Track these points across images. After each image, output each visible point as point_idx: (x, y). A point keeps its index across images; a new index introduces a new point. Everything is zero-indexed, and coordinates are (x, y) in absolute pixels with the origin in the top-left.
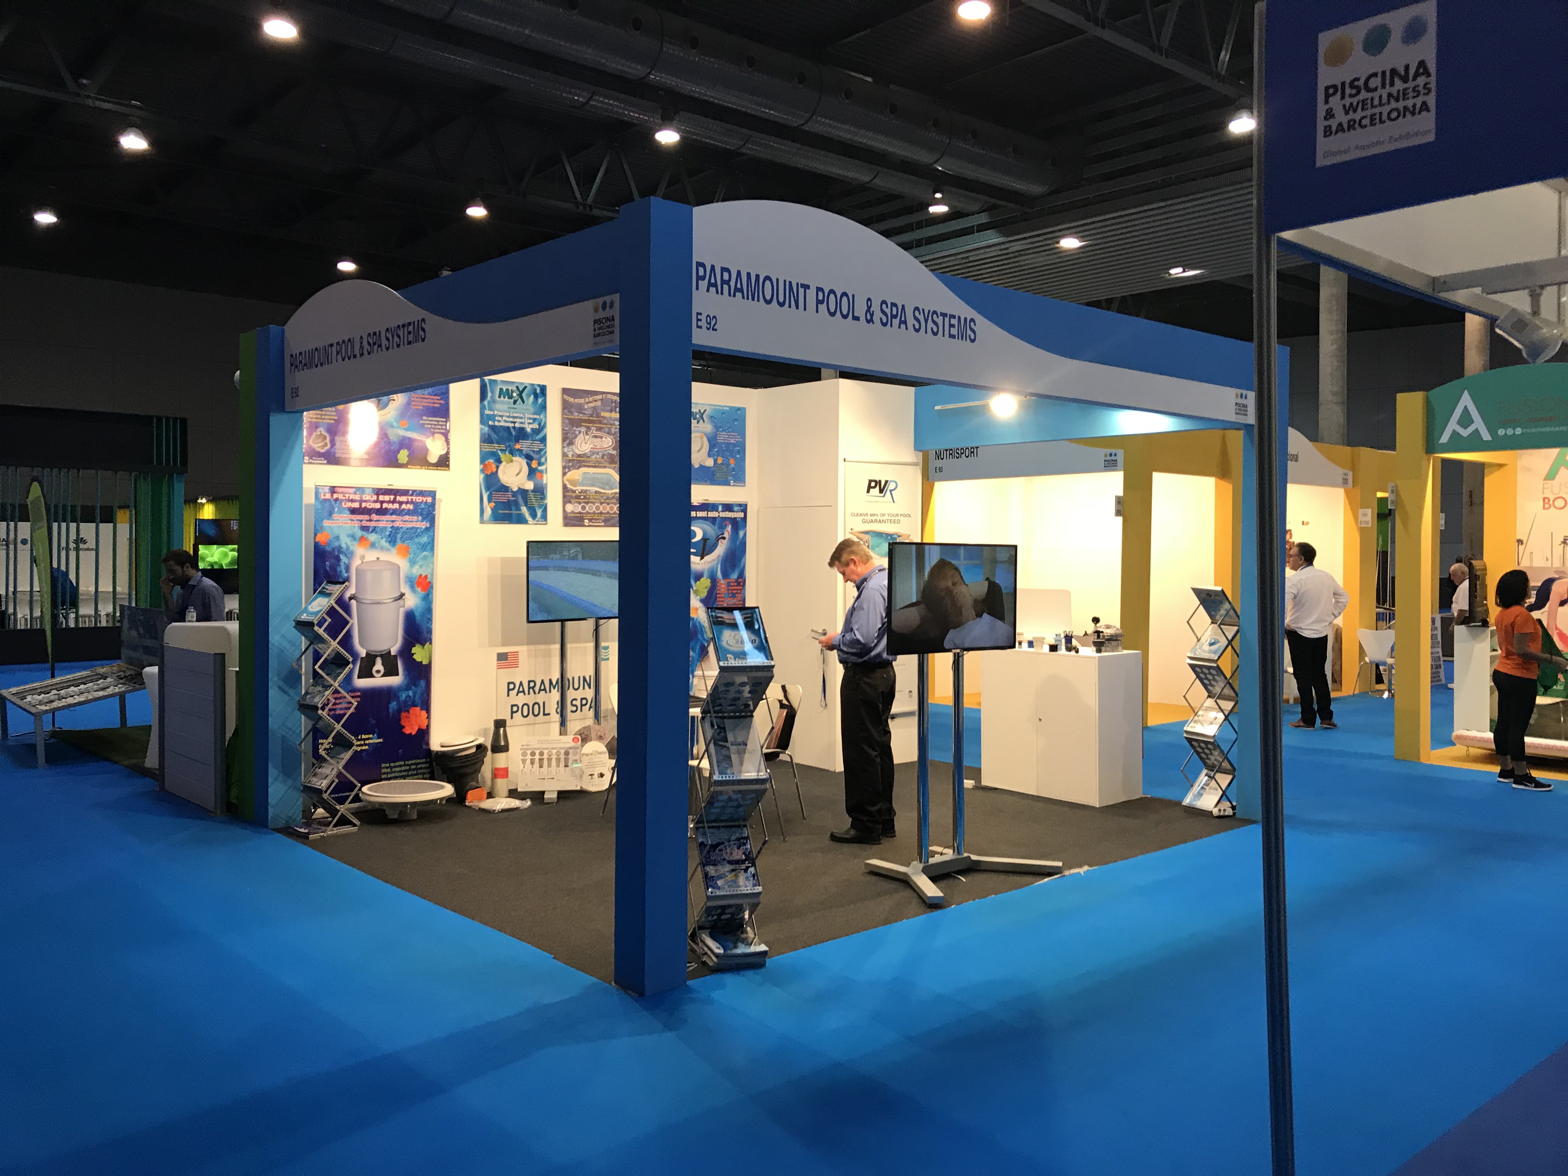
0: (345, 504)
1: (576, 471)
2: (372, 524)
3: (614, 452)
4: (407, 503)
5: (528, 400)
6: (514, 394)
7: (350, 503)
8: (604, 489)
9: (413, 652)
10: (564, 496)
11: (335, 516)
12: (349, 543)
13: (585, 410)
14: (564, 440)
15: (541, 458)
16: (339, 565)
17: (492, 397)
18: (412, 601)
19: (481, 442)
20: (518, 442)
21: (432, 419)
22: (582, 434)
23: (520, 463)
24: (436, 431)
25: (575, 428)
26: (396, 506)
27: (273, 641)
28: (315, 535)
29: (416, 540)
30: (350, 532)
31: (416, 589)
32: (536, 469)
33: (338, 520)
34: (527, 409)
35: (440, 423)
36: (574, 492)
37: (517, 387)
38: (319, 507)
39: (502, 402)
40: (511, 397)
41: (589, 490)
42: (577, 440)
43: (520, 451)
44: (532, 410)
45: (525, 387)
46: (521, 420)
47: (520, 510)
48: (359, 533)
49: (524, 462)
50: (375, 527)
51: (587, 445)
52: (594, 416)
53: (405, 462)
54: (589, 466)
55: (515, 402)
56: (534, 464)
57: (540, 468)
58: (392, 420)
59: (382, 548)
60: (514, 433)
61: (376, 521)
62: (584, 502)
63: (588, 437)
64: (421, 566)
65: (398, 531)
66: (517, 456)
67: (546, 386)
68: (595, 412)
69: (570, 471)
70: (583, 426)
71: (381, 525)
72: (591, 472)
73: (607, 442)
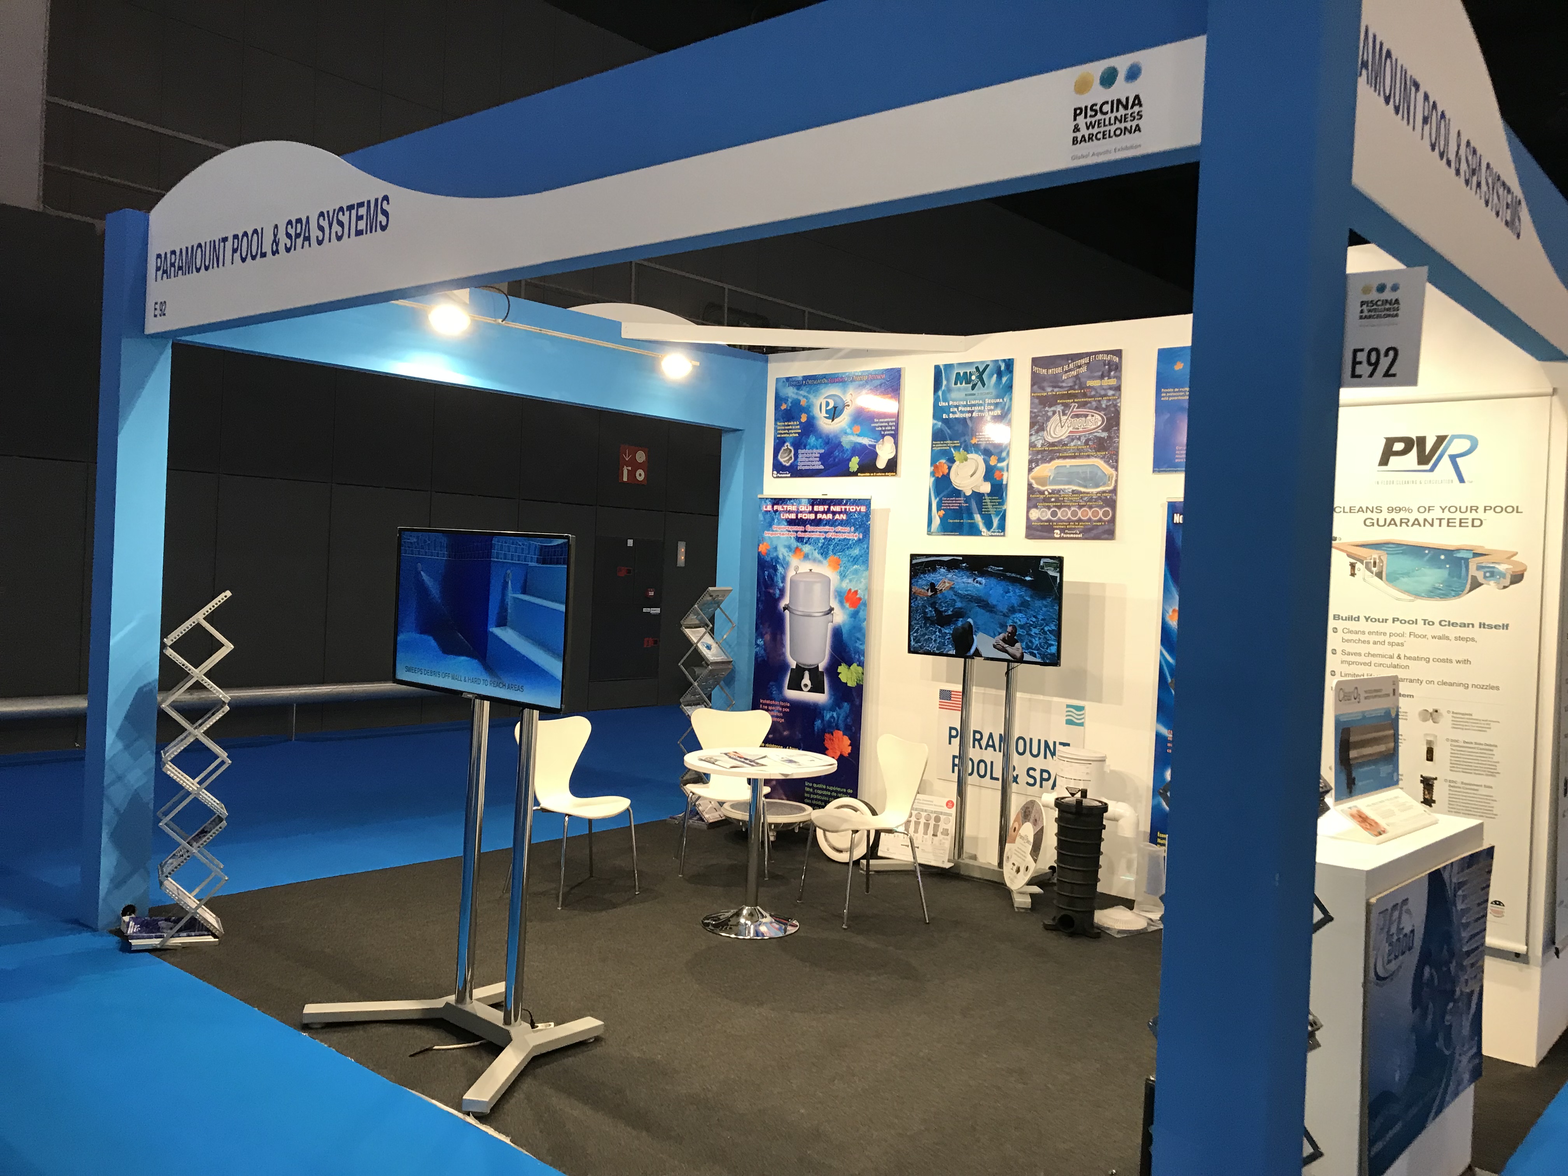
0: (784, 515)
1: (1047, 465)
2: (807, 535)
3: (1105, 435)
4: (840, 513)
5: (990, 382)
6: (974, 377)
7: (788, 514)
8: (1086, 487)
9: (839, 671)
10: (1029, 499)
11: (775, 527)
12: (786, 554)
13: (1063, 381)
14: (1032, 424)
15: (1002, 452)
16: (776, 575)
17: (947, 385)
18: (840, 617)
19: (933, 441)
20: (975, 435)
22: (1057, 415)
23: (976, 461)
24: (886, 433)
25: (1047, 408)
26: (830, 516)
28: (758, 546)
29: (847, 552)
30: (786, 543)
31: (845, 604)
32: (995, 465)
33: (777, 531)
34: (988, 393)
35: (890, 424)
36: (1042, 493)
37: (977, 368)
38: (762, 518)
39: (959, 389)
40: (968, 381)
41: (1063, 491)
42: (1049, 424)
43: (976, 445)
44: (993, 393)
45: (987, 366)
46: (980, 408)
47: (972, 518)
48: (795, 544)
49: (982, 459)
50: (809, 538)
51: (1064, 429)
52: (1077, 387)
53: (855, 470)
54: (1064, 458)
55: (973, 388)
56: (993, 461)
57: (999, 465)
58: (847, 426)
59: (815, 560)
60: (971, 425)
61: (810, 532)
62: (1054, 507)
63: (1066, 417)
64: (850, 581)
65: (830, 543)
66: (972, 453)
67: (1013, 359)
68: (1078, 382)
69: (1038, 465)
70: (1059, 404)
71: (814, 536)
72: (1068, 465)
73: (1094, 422)
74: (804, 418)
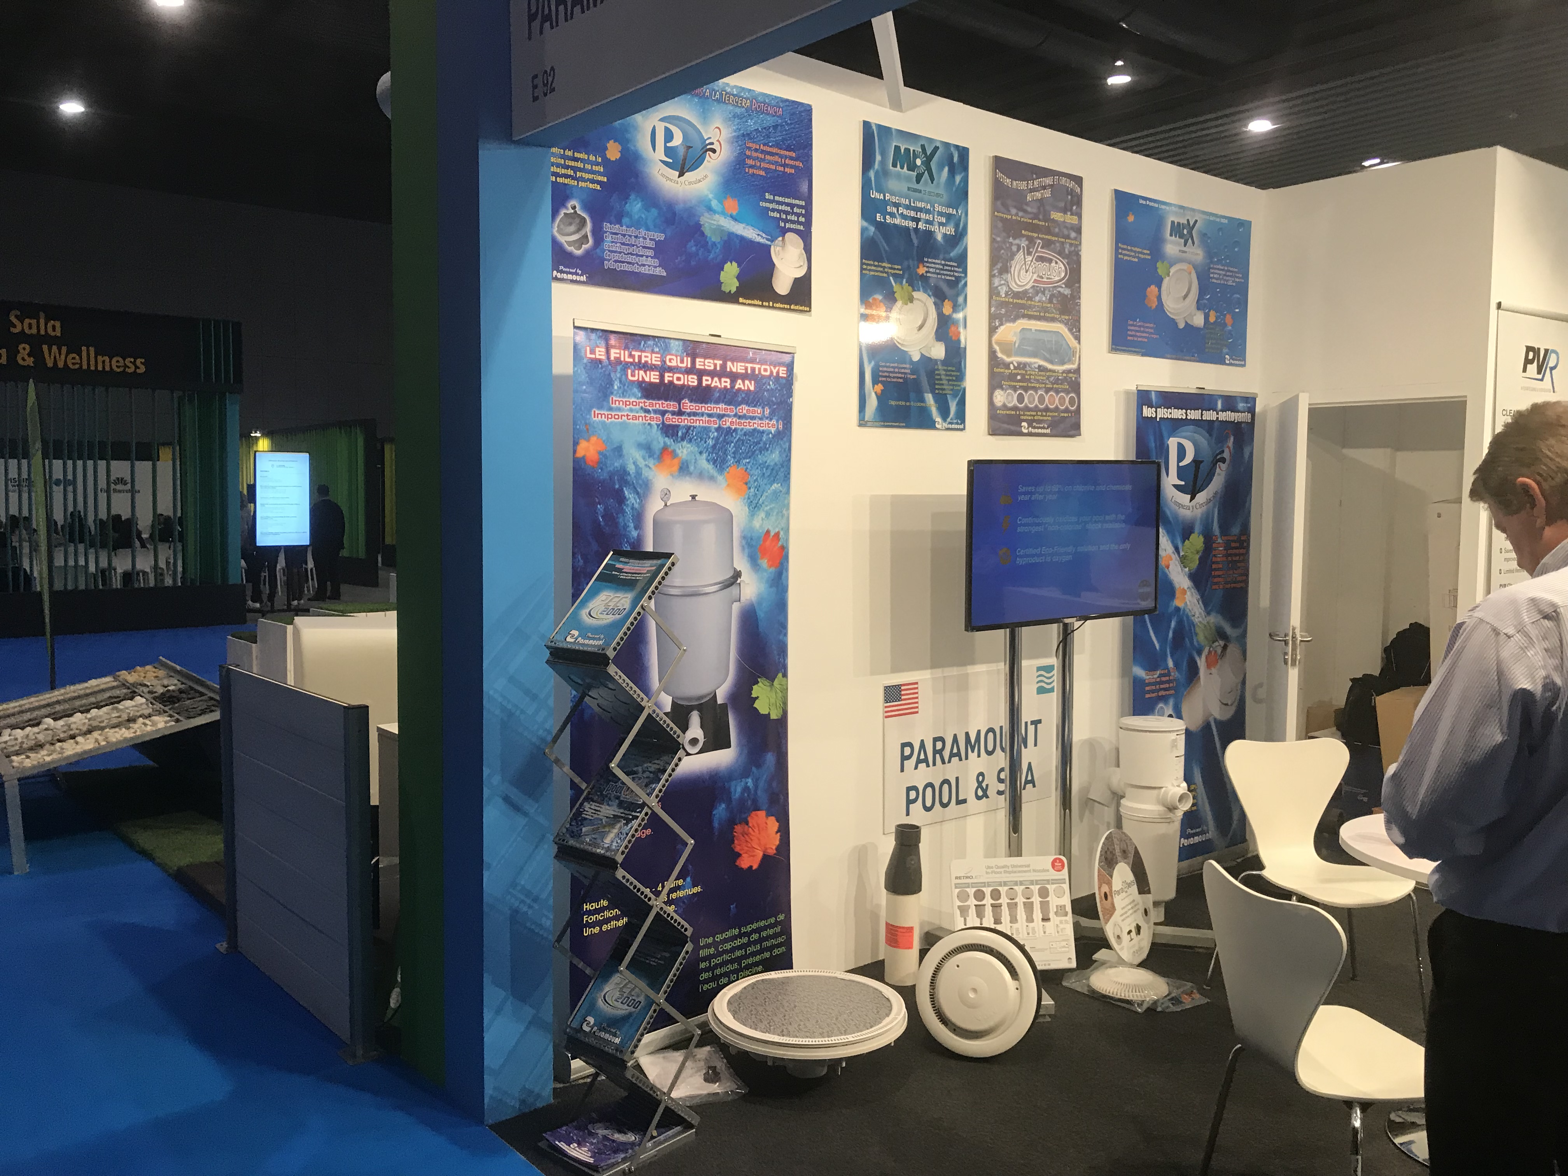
0: (633, 375)
1: (1011, 324)
2: (684, 421)
3: (1067, 292)
4: (744, 377)
5: (940, 177)
6: (918, 162)
7: (642, 372)
8: (1052, 362)
9: (754, 695)
10: (992, 375)
11: (615, 400)
12: (641, 463)
13: (1027, 204)
14: (994, 260)
15: (958, 295)
16: (623, 512)
17: (883, 163)
18: (753, 588)
19: (862, 259)
20: (923, 262)
21: (780, 199)
22: (1021, 250)
23: (925, 305)
24: (788, 225)
25: (1011, 240)
26: (726, 383)
27: (491, 692)
28: (576, 444)
29: (761, 458)
30: (642, 439)
31: (760, 561)
32: (950, 316)
33: (619, 409)
34: (938, 195)
35: (795, 210)
36: (1007, 366)
37: (923, 147)
38: (584, 377)
39: (898, 176)
40: (912, 167)
41: (1030, 364)
42: (1013, 263)
43: (924, 278)
44: (945, 196)
45: (936, 148)
46: (928, 218)
47: (923, 400)
48: (660, 440)
49: (930, 302)
50: (688, 428)
52: (1041, 217)
53: (734, 290)
54: (1030, 317)
55: (919, 179)
56: (947, 309)
58: (711, 196)
59: (701, 476)
60: (915, 242)
61: (689, 414)
62: (1021, 387)
63: (1030, 258)
64: (768, 515)
65: (728, 438)
66: (919, 290)
67: (967, 149)
68: (1042, 209)
69: (1001, 324)
70: (1023, 236)
71: (699, 423)
72: (1034, 328)
73: (1057, 271)
74: (613, 152)
